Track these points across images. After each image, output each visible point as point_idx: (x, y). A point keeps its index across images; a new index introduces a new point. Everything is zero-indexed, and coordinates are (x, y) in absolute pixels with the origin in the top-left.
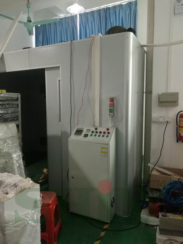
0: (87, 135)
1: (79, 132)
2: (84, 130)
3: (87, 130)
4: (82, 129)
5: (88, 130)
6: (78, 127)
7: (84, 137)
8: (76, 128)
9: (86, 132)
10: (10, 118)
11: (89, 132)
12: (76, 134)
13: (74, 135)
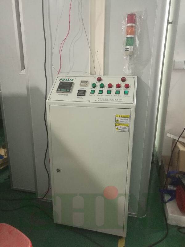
0: (84, 92)
1: (65, 87)
2: (74, 81)
3: (82, 82)
4: (70, 81)
5: (85, 82)
6: (63, 78)
7: (78, 95)
8: (59, 79)
9: (81, 86)
11: (86, 86)
12: (61, 91)
13: (57, 92)
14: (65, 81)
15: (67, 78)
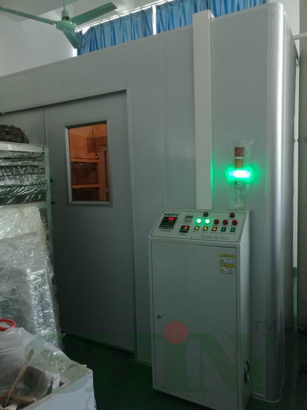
0: (188, 228)
1: (168, 222)
2: (179, 217)
3: (187, 217)
5: (190, 218)
6: (167, 213)
7: (180, 232)
8: (163, 213)
9: (185, 221)
10: (27, 195)
11: (190, 222)
12: (163, 226)
13: (160, 228)
14: (169, 216)
15: (172, 212)
